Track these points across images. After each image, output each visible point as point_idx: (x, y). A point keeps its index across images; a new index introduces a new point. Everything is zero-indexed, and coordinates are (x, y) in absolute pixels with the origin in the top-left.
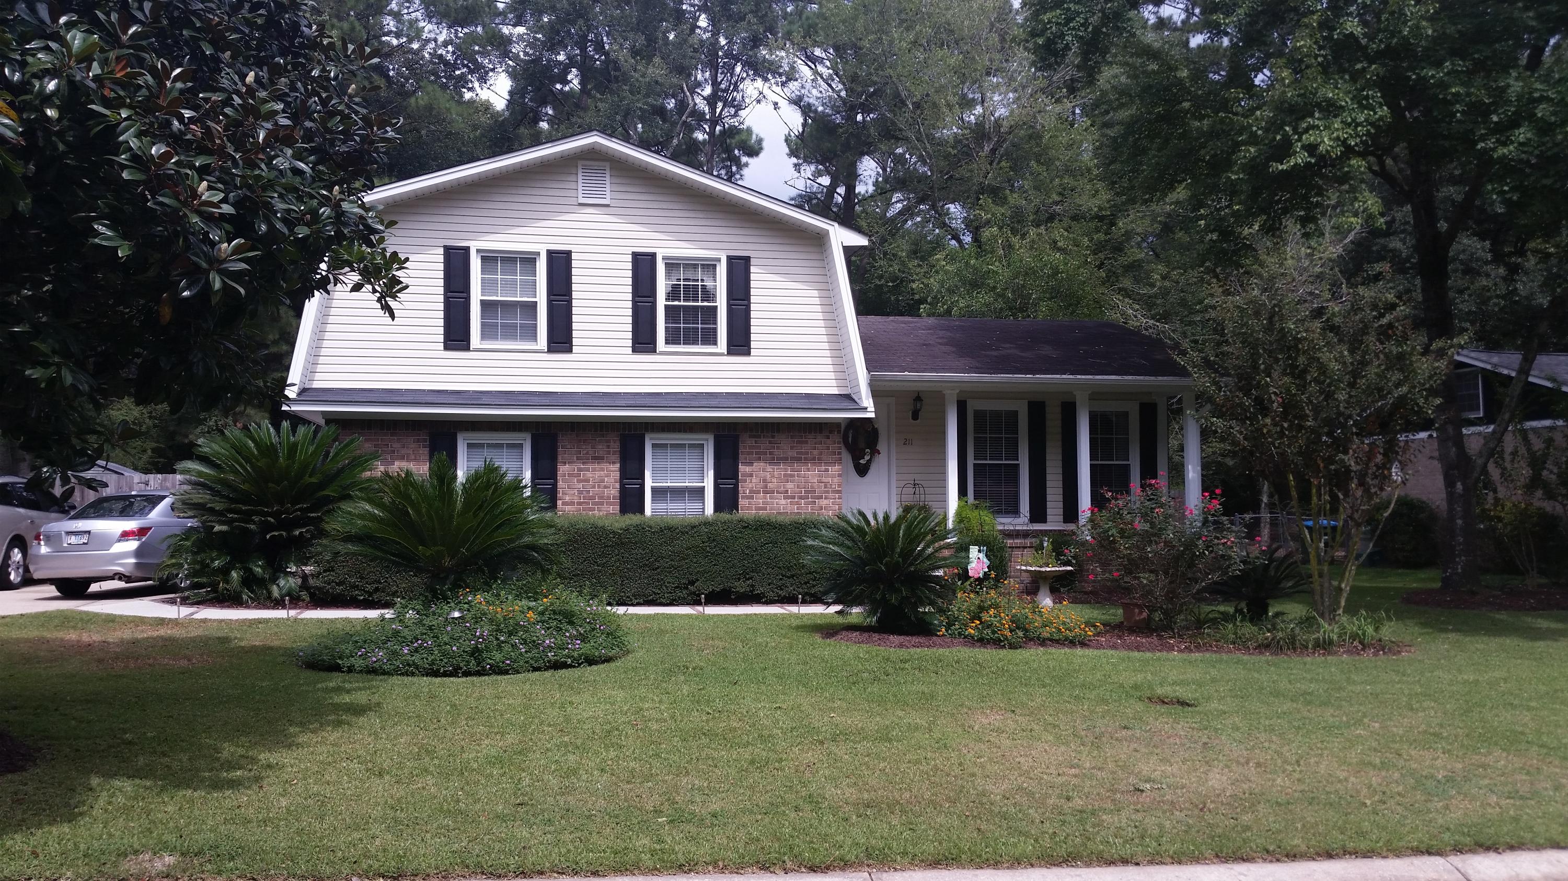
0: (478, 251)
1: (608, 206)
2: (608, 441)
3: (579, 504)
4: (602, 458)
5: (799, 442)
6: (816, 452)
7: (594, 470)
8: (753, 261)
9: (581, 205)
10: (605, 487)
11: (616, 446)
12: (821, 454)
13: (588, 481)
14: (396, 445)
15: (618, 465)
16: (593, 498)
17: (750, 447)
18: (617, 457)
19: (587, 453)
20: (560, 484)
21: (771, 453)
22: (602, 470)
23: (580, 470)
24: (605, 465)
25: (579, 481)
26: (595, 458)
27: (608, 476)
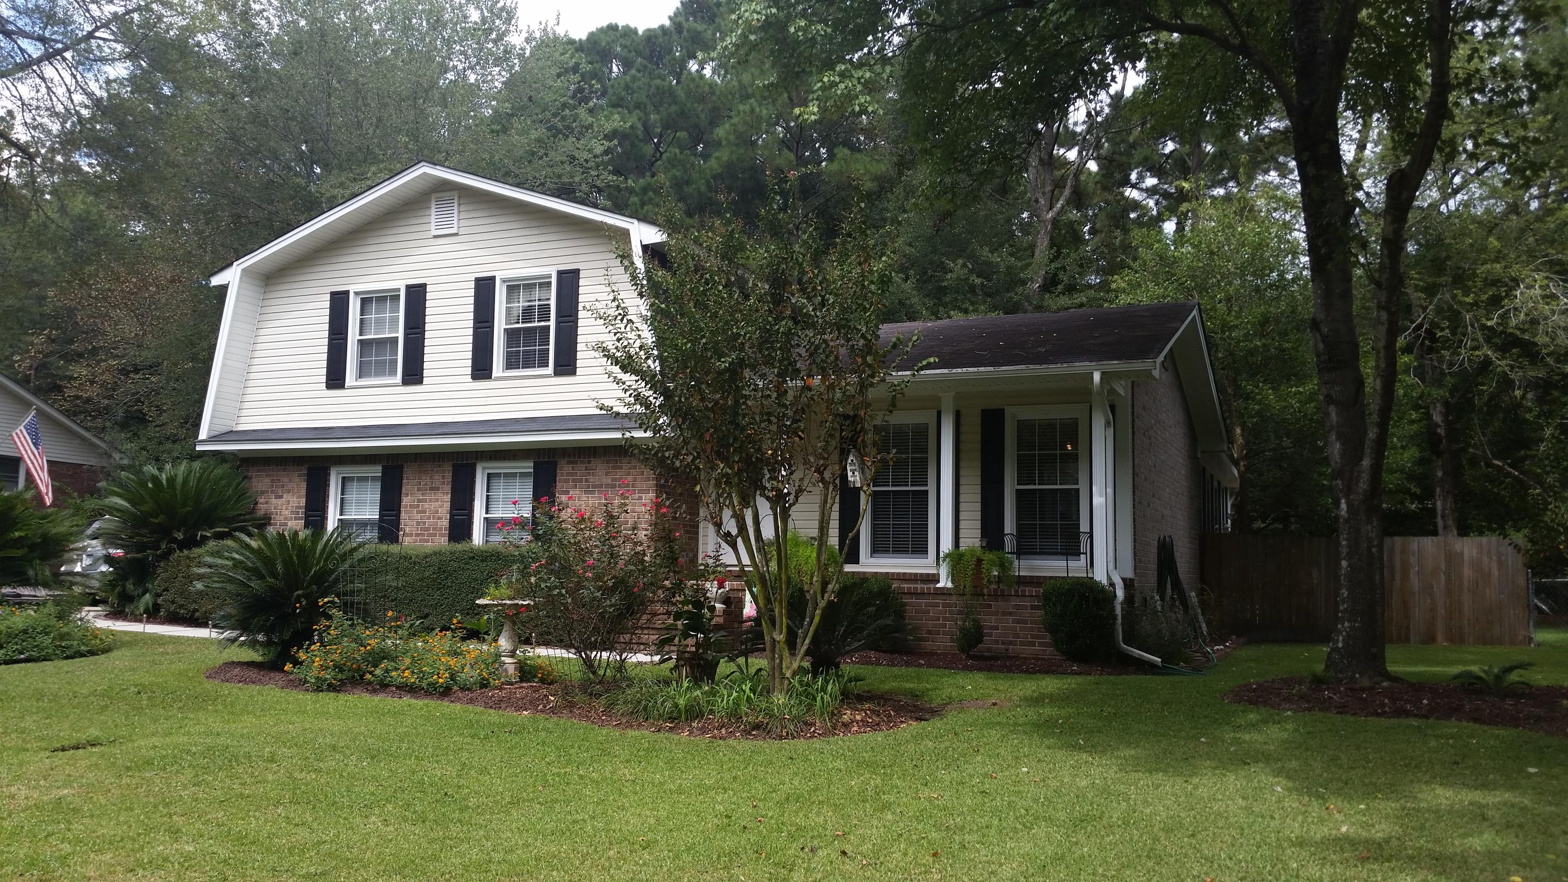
0: (356, 293)
1: (456, 234)
2: (444, 472)
3: (417, 535)
4: (438, 489)
5: (613, 468)
6: (630, 478)
7: (430, 501)
8: (582, 274)
9: (435, 237)
10: (439, 518)
11: (449, 476)
12: (635, 480)
13: (424, 512)
14: (286, 480)
15: (449, 496)
16: (428, 529)
17: (568, 474)
18: (448, 488)
19: (426, 484)
20: (403, 515)
21: (587, 481)
22: (437, 500)
23: (419, 501)
24: (439, 495)
25: (418, 512)
26: (432, 489)
27: (441, 507)
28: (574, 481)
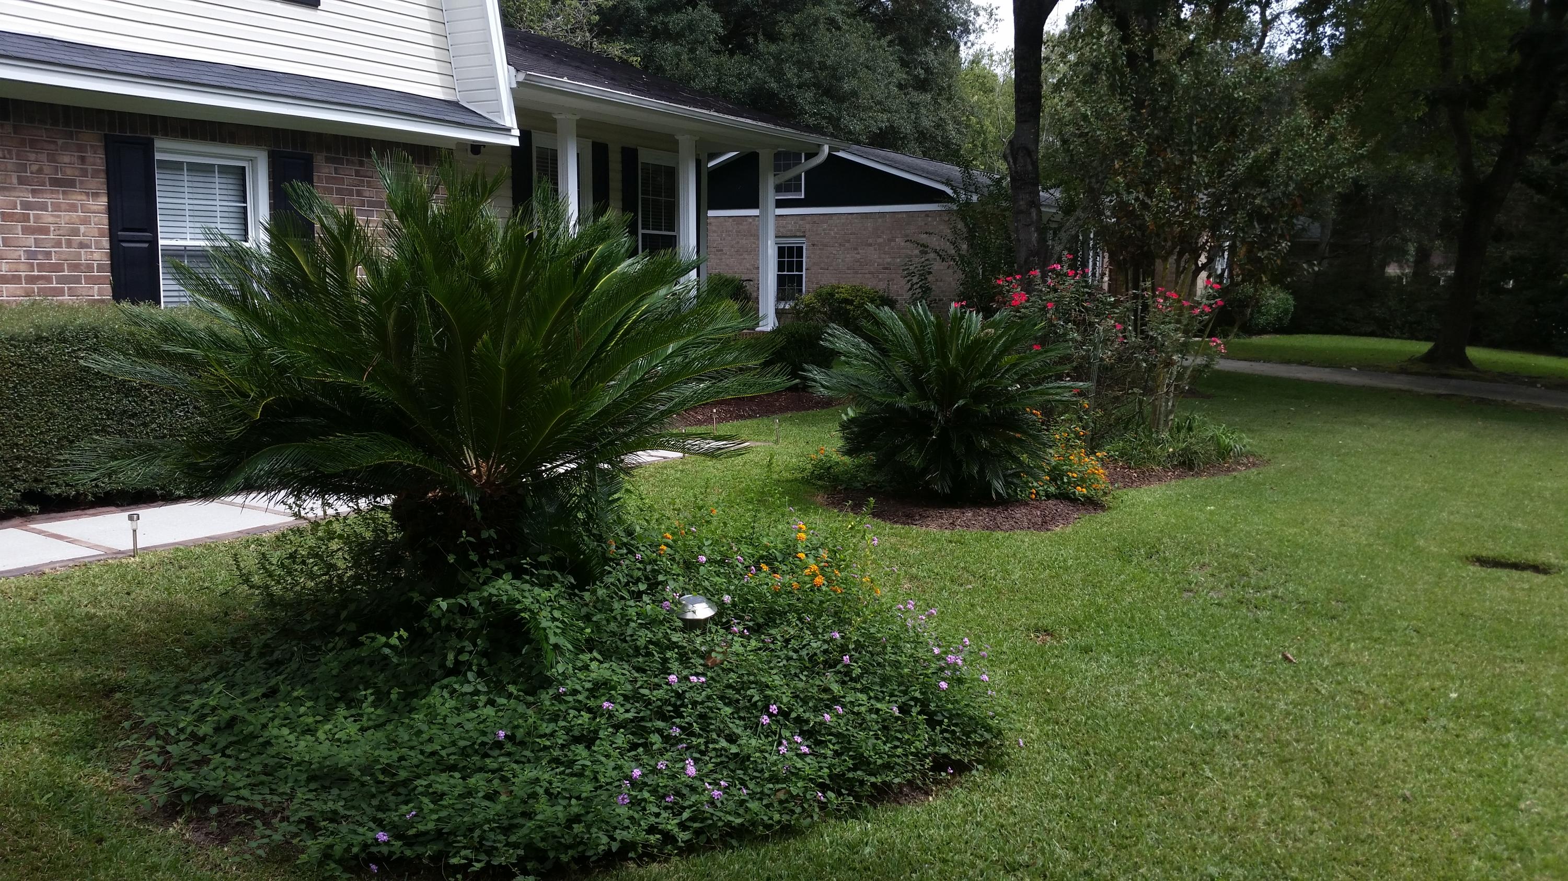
2: (81, 148)
3: (31, 280)
4: (71, 184)
7: (57, 207)
10: (82, 245)
11: (97, 160)
13: (45, 231)
15: (104, 200)
16: (57, 268)
17: (328, 180)
18: (100, 183)
19: (40, 171)
21: (359, 193)
22: (73, 208)
23: (26, 206)
24: (77, 198)
25: (26, 230)
26: (56, 182)
27: (86, 221)
28: (339, 191)
